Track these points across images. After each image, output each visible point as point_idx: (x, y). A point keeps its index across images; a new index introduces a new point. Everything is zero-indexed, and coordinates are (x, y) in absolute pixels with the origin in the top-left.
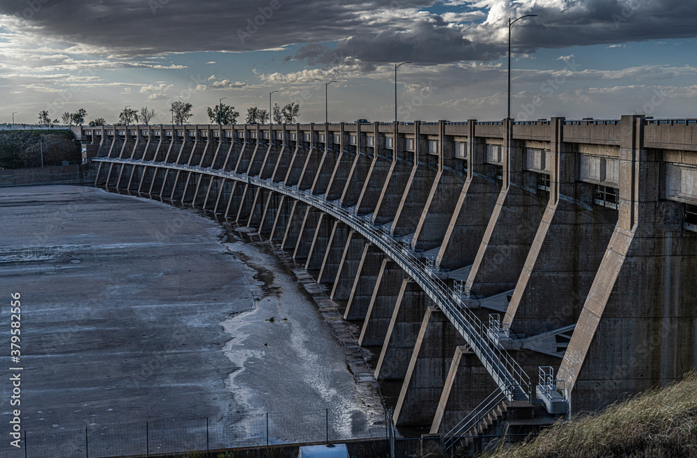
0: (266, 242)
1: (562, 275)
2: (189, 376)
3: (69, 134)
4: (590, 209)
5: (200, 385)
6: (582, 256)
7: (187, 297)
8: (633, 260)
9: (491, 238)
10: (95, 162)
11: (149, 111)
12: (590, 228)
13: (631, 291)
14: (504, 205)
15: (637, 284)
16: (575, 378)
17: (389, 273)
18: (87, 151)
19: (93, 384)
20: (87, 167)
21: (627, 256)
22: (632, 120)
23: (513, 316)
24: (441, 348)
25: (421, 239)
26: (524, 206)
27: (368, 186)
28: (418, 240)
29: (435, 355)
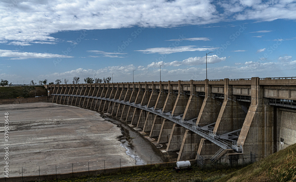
0: (115, 117)
1: (229, 119)
2: (114, 152)
3: (43, 87)
4: (235, 102)
5: (119, 154)
6: (234, 114)
7: (101, 132)
8: (257, 112)
9: (203, 111)
10: (52, 95)
11: (67, 80)
12: (236, 107)
13: (257, 120)
14: (206, 102)
15: (258, 118)
16: (244, 142)
17: (166, 123)
18: (50, 92)
19: (88, 155)
20: (50, 97)
21: (256, 112)
22: (256, 78)
23: (217, 130)
24: (190, 141)
25: (175, 113)
26: (212, 102)
27: (151, 100)
28: (174, 113)
29: (189, 143)
